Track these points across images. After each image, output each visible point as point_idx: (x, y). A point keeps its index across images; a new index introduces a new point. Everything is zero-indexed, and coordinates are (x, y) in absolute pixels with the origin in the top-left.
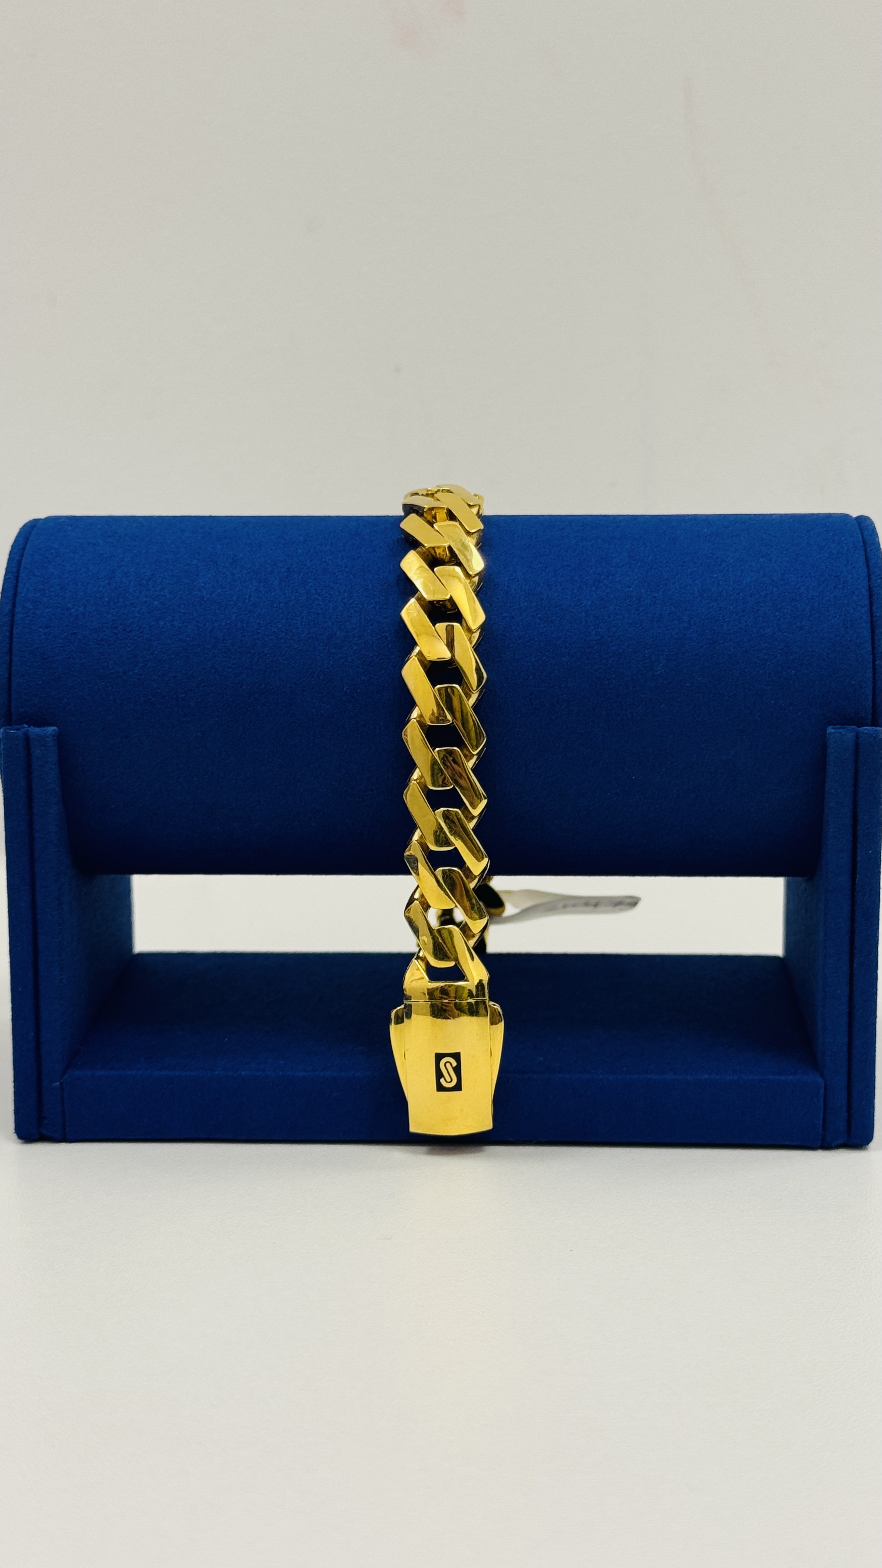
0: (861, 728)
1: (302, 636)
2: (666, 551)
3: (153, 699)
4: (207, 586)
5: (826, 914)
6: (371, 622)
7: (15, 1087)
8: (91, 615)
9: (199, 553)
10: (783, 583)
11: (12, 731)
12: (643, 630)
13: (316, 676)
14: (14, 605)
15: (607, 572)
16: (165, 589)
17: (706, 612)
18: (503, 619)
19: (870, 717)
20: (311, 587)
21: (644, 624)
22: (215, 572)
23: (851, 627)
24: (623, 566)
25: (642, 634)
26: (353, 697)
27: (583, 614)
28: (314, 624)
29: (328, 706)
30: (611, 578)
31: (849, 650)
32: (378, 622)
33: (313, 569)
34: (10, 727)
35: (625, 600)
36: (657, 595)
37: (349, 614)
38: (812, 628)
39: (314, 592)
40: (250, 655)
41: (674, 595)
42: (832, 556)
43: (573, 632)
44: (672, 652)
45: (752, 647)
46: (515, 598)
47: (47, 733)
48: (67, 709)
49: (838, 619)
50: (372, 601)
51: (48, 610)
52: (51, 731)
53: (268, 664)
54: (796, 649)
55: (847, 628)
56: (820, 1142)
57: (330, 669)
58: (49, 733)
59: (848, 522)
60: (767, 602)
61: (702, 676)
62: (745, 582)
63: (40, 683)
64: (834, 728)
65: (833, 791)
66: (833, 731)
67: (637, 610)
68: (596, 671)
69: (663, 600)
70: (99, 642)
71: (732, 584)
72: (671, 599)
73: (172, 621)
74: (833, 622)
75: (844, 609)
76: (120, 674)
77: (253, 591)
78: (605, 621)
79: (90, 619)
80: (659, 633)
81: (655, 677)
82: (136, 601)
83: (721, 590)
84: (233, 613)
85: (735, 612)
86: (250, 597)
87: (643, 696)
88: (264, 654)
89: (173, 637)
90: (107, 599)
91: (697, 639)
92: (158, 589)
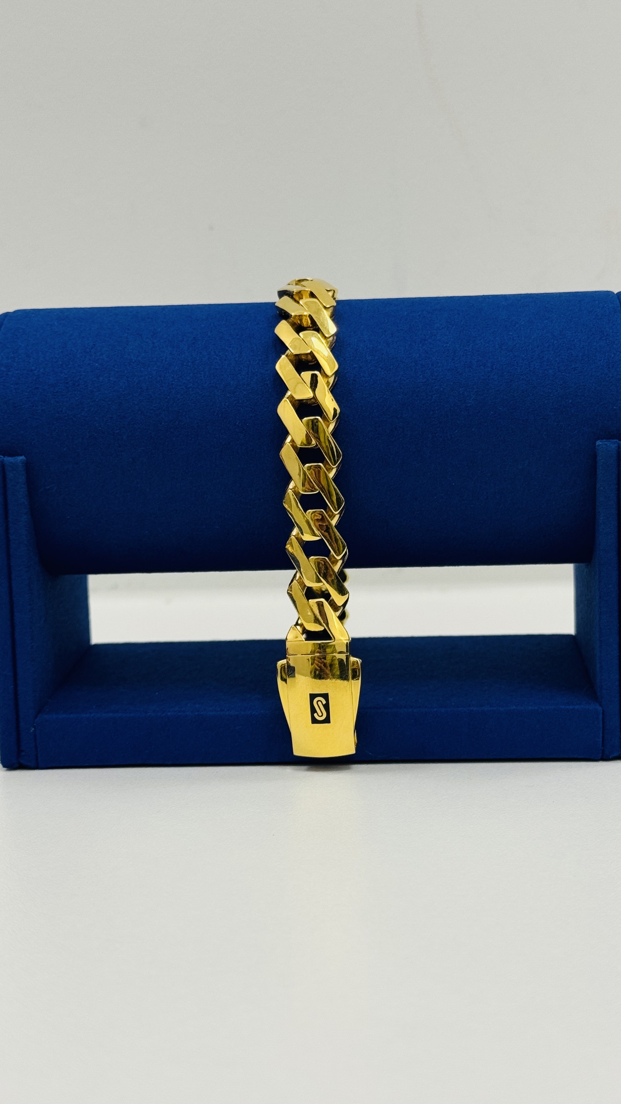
1: (206, 385)
2: (474, 317)
3: (96, 435)
4: (134, 351)
6: (256, 374)
8: (49, 375)
9: (129, 329)
10: (561, 337)
12: (458, 374)
13: (215, 414)
15: (430, 333)
16: (103, 354)
17: (504, 360)
20: (212, 350)
21: (459, 370)
22: (140, 342)
24: (442, 328)
25: (457, 376)
26: (244, 430)
27: (413, 363)
28: (214, 376)
29: (225, 437)
30: (433, 337)
31: (611, 384)
32: (261, 373)
33: (213, 337)
35: (444, 353)
36: (468, 348)
37: (240, 369)
38: (584, 369)
39: (213, 353)
41: (480, 348)
42: (598, 317)
43: (406, 377)
44: (479, 389)
45: (539, 384)
46: (362, 353)
47: (18, 461)
48: (33, 443)
49: (603, 362)
50: (257, 359)
51: (17, 372)
52: (21, 460)
53: (180, 406)
54: (572, 384)
55: (609, 368)
56: (601, 755)
57: (226, 409)
58: (19, 461)
59: (610, 295)
60: (549, 351)
61: (502, 406)
62: (533, 337)
63: (12, 425)
64: (601, 442)
65: (602, 488)
66: (601, 443)
67: (453, 360)
68: (423, 405)
69: (472, 352)
70: (55, 394)
71: (523, 339)
72: (478, 351)
73: (109, 377)
74: (599, 364)
75: (607, 354)
76: (71, 417)
77: (168, 354)
78: (429, 368)
79: (48, 377)
80: (470, 376)
81: (468, 408)
82: (82, 364)
83: (515, 344)
84: (154, 370)
85: (525, 359)
86: (166, 358)
87: (459, 422)
88: (177, 399)
89: (110, 389)
90: (61, 363)
91: (498, 379)
92: (98, 355)
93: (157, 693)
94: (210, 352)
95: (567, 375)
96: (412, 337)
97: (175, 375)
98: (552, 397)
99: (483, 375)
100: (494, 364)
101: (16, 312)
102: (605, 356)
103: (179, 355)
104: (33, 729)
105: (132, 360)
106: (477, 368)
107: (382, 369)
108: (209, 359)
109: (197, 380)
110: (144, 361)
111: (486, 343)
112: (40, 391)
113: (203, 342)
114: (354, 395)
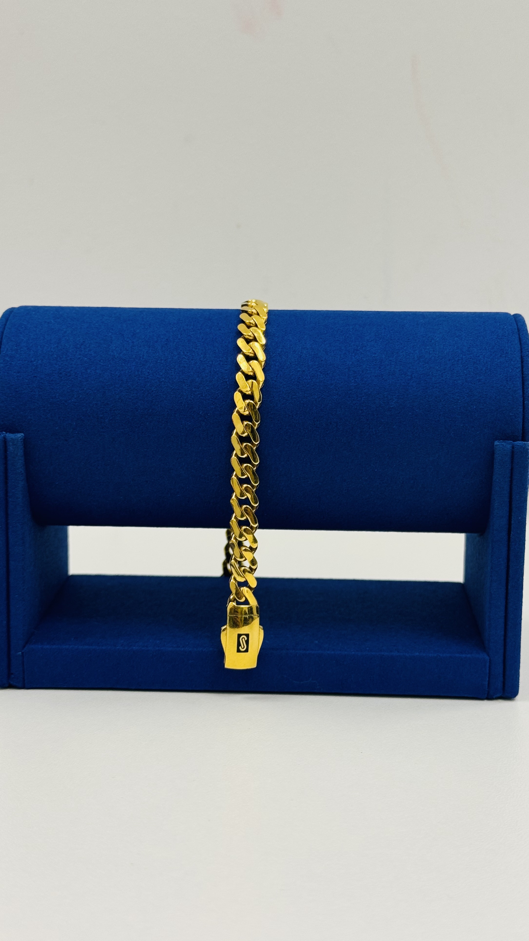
0: (515, 442)
2: (397, 332)
3: (83, 418)
4: (117, 349)
5: (492, 556)
8: (45, 365)
9: (112, 329)
10: (468, 353)
12: (383, 380)
13: (183, 405)
15: (361, 344)
16: (91, 350)
17: (422, 370)
19: (521, 435)
21: (384, 377)
22: (122, 341)
24: (371, 341)
25: (383, 382)
26: (205, 418)
27: (347, 370)
28: (182, 373)
29: (190, 424)
30: (364, 348)
31: (509, 394)
33: (182, 340)
35: (372, 362)
36: (392, 359)
37: (204, 367)
38: (486, 381)
39: (182, 353)
41: (402, 359)
42: (499, 337)
43: (340, 381)
44: (401, 394)
46: (306, 359)
47: (17, 437)
48: (30, 422)
49: (503, 375)
50: (218, 360)
51: (19, 362)
52: (20, 436)
53: (154, 397)
54: (476, 393)
55: (507, 381)
56: (486, 695)
57: (191, 401)
59: (508, 317)
61: (419, 409)
62: (446, 352)
63: (13, 406)
64: (499, 442)
65: (497, 480)
67: (380, 368)
69: (396, 362)
70: (50, 382)
71: (438, 353)
72: (400, 362)
73: (95, 370)
74: (499, 377)
75: (505, 370)
76: (63, 402)
77: (145, 352)
78: (360, 374)
79: (45, 367)
80: (393, 382)
81: (390, 409)
82: (73, 357)
83: (431, 357)
84: (133, 366)
85: (439, 370)
86: (143, 356)
87: (383, 420)
88: (151, 391)
89: (96, 380)
90: (56, 356)
91: (416, 386)
92: (87, 350)
93: (124, 627)
94: (180, 352)
95: (473, 385)
97: (150, 371)
98: (460, 403)
99: (404, 382)
102: (504, 371)
105: (115, 356)
106: (399, 376)
107: (321, 373)
108: (179, 358)
109: (168, 376)
110: (125, 357)
111: (407, 355)
112: (38, 379)
113: (174, 343)
114: (297, 394)
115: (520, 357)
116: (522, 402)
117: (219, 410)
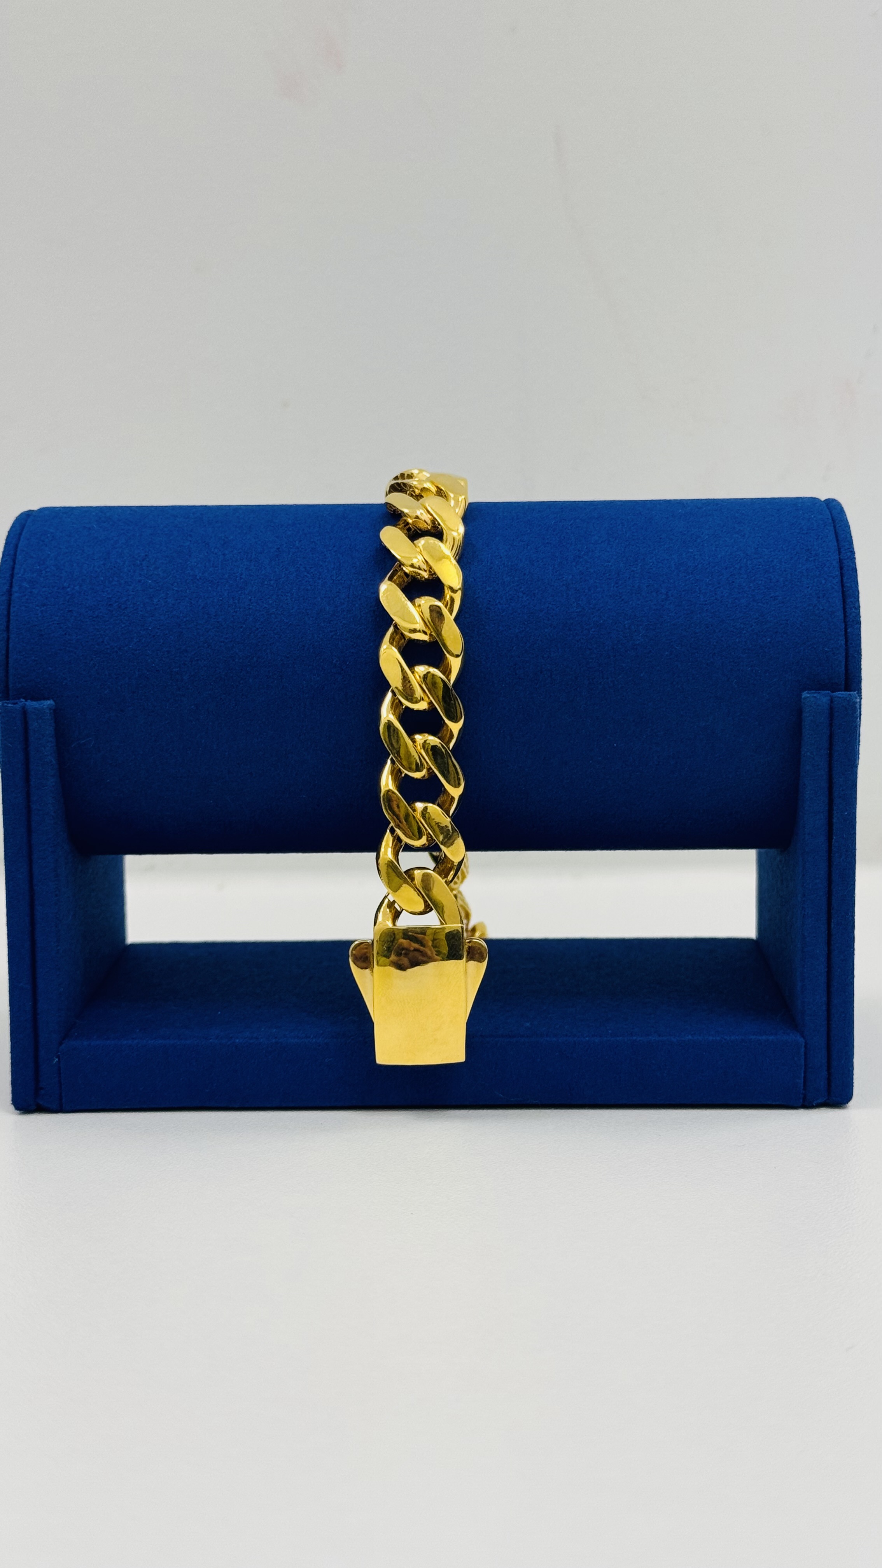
0: (834, 693)
2: (642, 529)
3: (148, 673)
4: (199, 565)
5: (803, 875)
7: (12, 1058)
8: (86, 594)
9: (191, 536)
10: (756, 556)
11: (9, 705)
12: (623, 602)
13: (306, 649)
14: (11, 586)
15: (586, 548)
16: (158, 568)
17: (683, 585)
18: (487, 593)
19: (843, 683)
20: (301, 565)
21: (624, 597)
22: (207, 553)
23: (824, 596)
24: (601, 543)
25: (622, 605)
26: (343, 670)
27: (564, 587)
28: (304, 599)
29: (318, 678)
30: (590, 554)
31: (822, 618)
33: (303, 549)
34: (8, 701)
35: (604, 574)
36: (635, 569)
37: (338, 590)
38: (786, 598)
39: (303, 569)
40: (242, 630)
41: (651, 569)
42: (803, 532)
43: (555, 605)
44: (651, 622)
45: (728, 617)
46: (499, 573)
47: (44, 707)
48: (64, 683)
49: (811, 589)
50: (360, 578)
51: (44, 589)
52: (48, 705)
53: (260, 638)
54: (770, 618)
55: (819, 597)
56: (801, 1101)
57: (319, 642)
58: (46, 706)
59: (816, 503)
60: (741, 574)
61: (680, 645)
62: (720, 556)
63: (37, 659)
64: (809, 693)
65: (809, 754)
66: (808, 695)
67: (617, 583)
68: (578, 642)
69: (642, 574)
70: (95, 619)
71: (707, 558)
72: (649, 573)
73: (165, 599)
74: (806, 592)
75: (816, 580)
76: (116, 649)
77: (244, 569)
78: (585, 594)
79: (86, 597)
80: (638, 604)
81: (635, 647)
82: (130, 580)
83: (697, 564)
84: (225, 590)
85: (710, 584)
86: (241, 575)
87: (624, 665)
88: (255, 629)
89: (167, 613)
90: (102, 578)
91: (675, 610)
92: (151, 569)
93: (219, 1013)
94: (299, 568)
95: (765, 606)
96: (562, 552)
97: (253, 597)
98: (745, 633)
99: (655, 604)
100: (670, 590)
101: (42, 510)
102: (814, 582)
103: (259, 571)
104: (57, 1060)
105: (196, 576)
106: (648, 595)
107: (524, 594)
108: (298, 577)
109: (281, 604)
110: (213, 578)
111: (659, 562)
112: (75, 615)
113: (289, 554)
114: (487, 627)
115: (838, 560)
116: (844, 630)
117: (364, 655)
